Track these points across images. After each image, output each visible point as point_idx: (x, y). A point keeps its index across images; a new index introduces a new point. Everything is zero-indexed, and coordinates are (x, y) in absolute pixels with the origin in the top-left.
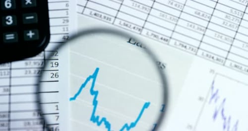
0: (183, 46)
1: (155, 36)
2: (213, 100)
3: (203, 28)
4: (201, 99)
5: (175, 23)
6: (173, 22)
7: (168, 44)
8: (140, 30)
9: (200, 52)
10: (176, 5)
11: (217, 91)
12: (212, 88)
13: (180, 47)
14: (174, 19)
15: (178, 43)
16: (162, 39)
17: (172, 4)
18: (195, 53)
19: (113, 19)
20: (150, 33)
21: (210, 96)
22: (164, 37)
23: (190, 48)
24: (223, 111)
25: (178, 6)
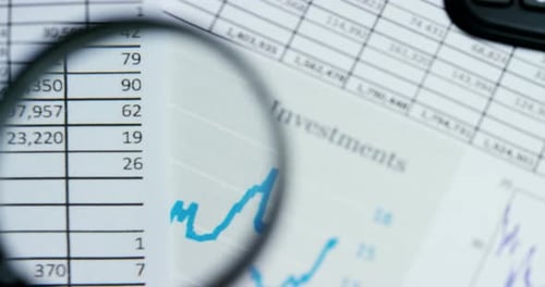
0: (441, 121)
1: (378, 95)
2: (507, 249)
3: (488, 84)
4: (477, 244)
5: (426, 67)
6: (421, 65)
7: (407, 115)
8: (342, 78)
9: (479, 139)
10: (429, 28)
11: (517, 229)
12: (505, 221)
13: (435, 123)
14: (423, 59)
15: (430, 114)
16: (392, 101)
17: (419, 24)
18: (468, 139)
19: (281, 49)
20: (366, 87)
21: (499, 239)
22: (398, 99)
23: (457, 127)
24: (527, 274)
25: (432, 29)
